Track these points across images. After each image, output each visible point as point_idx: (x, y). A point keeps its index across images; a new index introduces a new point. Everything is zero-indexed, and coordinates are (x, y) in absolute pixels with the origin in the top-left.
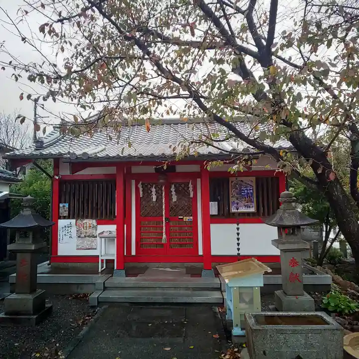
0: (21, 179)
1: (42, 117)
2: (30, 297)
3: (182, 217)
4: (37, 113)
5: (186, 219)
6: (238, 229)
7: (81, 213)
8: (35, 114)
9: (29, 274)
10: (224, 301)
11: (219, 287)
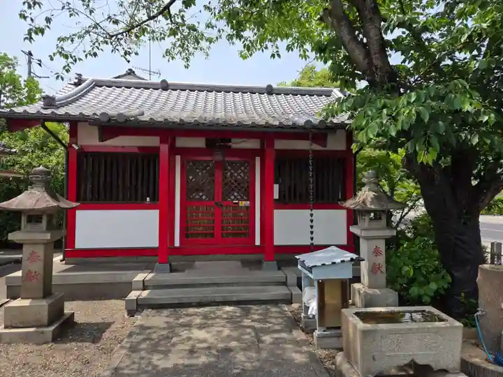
0: (15, 152)
1: (40, 77)
2: (44, 303)
3: (237, 201)
4: (32, 71)
5: (243, 204)
6: (312, 215)
7: (102, 196)
8: (30, 72)
9: (42, 273)
10: (293, 296)
11: (285, 281)
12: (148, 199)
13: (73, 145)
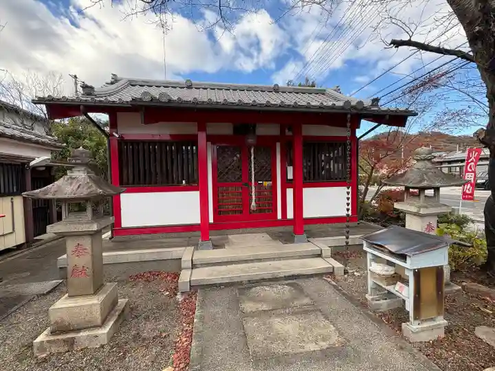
3: (261, 182)
5: (267, 184)
9: (90, 266)
10: (335, 269)
11: (320, 253)
12: (184, 182)
13: (114, 134)
